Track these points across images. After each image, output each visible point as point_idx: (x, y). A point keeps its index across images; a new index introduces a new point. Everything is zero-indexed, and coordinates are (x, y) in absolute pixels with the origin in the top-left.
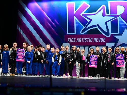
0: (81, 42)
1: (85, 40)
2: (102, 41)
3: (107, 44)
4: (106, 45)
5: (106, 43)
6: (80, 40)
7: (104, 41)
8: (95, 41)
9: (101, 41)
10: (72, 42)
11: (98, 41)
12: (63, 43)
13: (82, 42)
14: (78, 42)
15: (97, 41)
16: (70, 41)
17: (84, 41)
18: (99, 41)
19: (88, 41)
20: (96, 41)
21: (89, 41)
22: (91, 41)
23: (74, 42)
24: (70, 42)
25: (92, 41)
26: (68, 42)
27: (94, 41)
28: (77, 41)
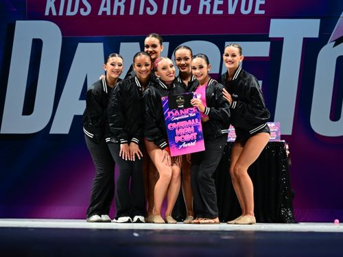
0: (122, 13)
1: (147, 4)
2: (246, 8)
3: (278, 27)
4: (271, 35)
5: (273, 21)
6: (117, 4)
7: (261, 7)
8: (205, 7)
9: (243, 11)
10: (69, 13)
11: (224, 7)
12: (17, 22)
13: (131, 12)
14: (104, 13)
15: (220, 7)
16: (58, 11)
17: (141, 12)
18: (232, 11)
19: (164, 12)
20: (215, 12)
21: (174, 12)
22: (182, 12)
23: (83, 13)
24: (61, 13)
25: (189, 7)
26: (50, 18)
27: (201, 12)
28: (102, 9)
